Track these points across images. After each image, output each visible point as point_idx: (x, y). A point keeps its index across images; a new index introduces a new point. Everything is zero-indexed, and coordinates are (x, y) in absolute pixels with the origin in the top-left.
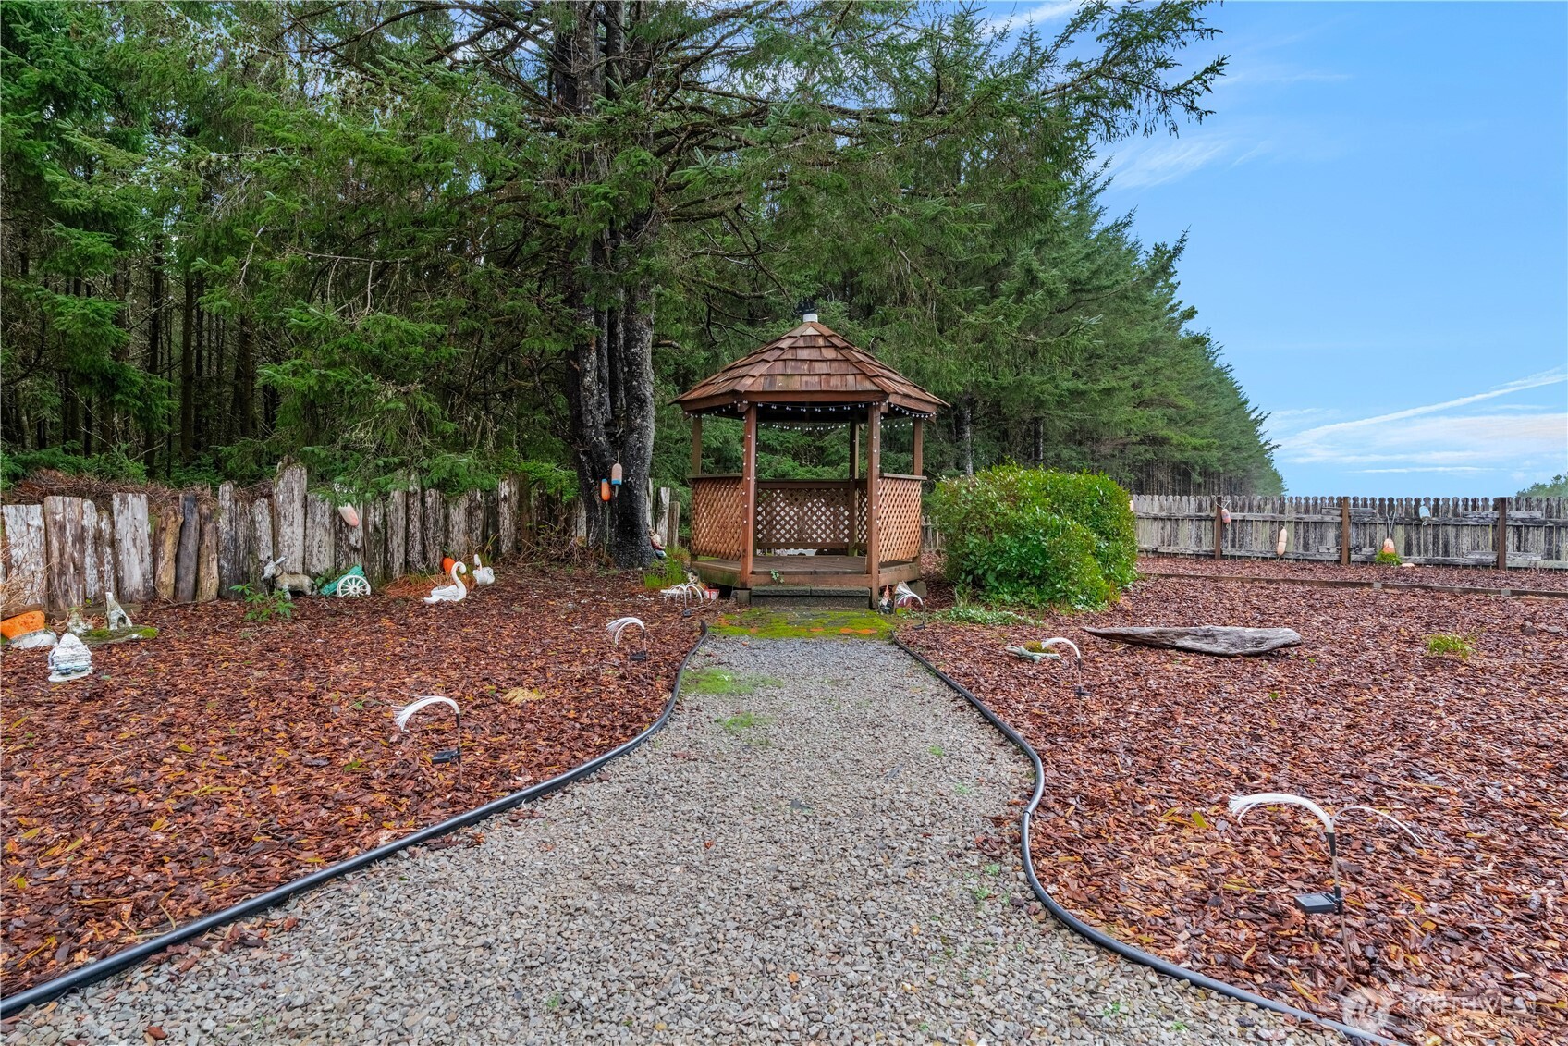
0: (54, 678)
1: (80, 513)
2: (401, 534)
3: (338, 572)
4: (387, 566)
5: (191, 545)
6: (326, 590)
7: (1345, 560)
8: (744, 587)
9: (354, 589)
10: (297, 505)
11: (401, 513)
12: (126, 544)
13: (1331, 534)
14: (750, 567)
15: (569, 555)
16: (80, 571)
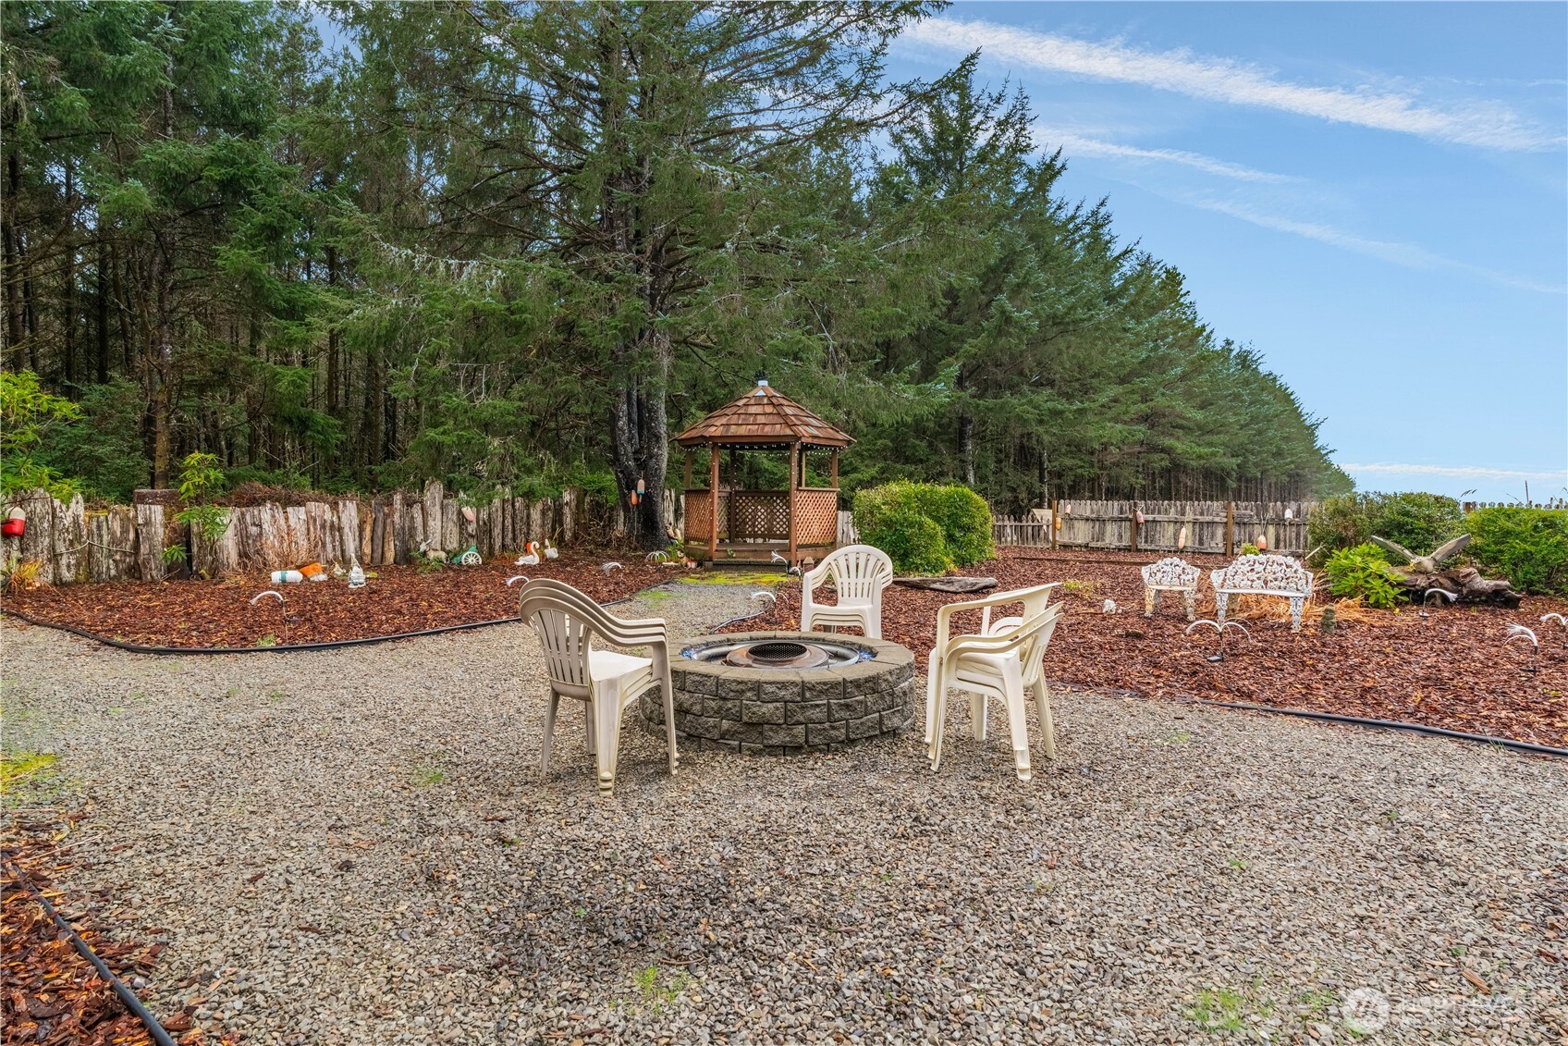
0: (351, 586)
1: (322, 510)
2: (500, 526)
3: (461, 550)
4: (491, 547)
5: (379, 532)
6: (455, 561)
7: (1229, 553)
8: (711, 560)
9: (472, 561)
10: (438, 507)
11: (500, 513)
12: (346, 530)
13: (1220, 531)
14: (715, 548)
15: (610, 541)
16: (324, 545)
